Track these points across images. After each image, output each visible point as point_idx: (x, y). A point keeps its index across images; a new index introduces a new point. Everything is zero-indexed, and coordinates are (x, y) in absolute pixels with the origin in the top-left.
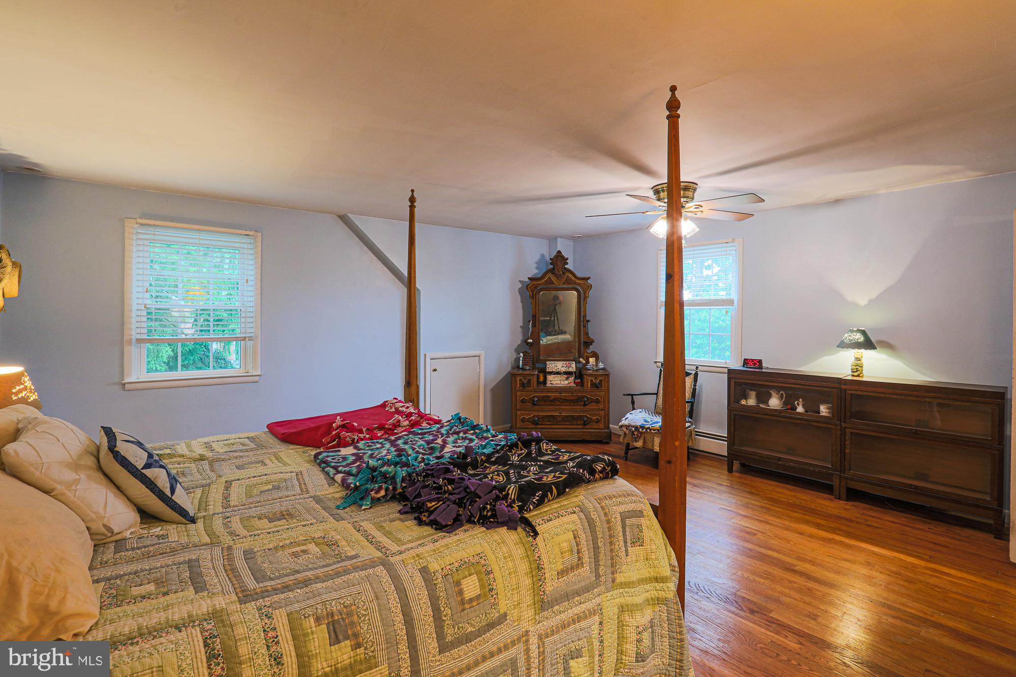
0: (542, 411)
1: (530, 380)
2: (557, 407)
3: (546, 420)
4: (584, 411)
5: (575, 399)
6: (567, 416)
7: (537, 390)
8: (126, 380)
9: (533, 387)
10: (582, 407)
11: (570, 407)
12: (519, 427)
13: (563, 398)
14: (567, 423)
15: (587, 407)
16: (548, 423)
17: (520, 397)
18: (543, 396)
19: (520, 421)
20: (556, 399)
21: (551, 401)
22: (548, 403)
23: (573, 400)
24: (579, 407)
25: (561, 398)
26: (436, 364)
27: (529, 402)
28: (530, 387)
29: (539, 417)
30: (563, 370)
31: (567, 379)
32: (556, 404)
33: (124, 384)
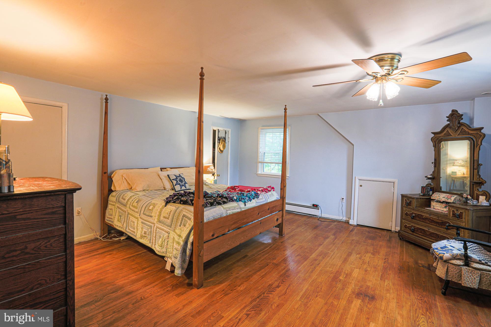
0: (418, 224)
1: (411, 201)
2: (428, 224)
3: (419, 231)
4: (446, 234)
5: (441, 222)
6: (433, 233)
7: (415, 209)
8: (258, 173)
9: (413, 206)
10: (445, 230)
11: (436, 227)
12: (403, 230)
13: (431, 219)
14: (433, 238)
15: (449, 231)
16: (420, 234)
17: (405, 211)
18: (419, 214)
19: (404, 227)
20: (426, 219)
21: (423, 219)
22: (422, 220)
23: (439, 222)
24: (442, 229)
25: (430, 219)
26: (362, 183)
27: (409, 216)
28: (411, 206)
29: (415, 228)
30: (443, 200)
31: (446, 207)
32: (426, 222)
33: (257, 174)
